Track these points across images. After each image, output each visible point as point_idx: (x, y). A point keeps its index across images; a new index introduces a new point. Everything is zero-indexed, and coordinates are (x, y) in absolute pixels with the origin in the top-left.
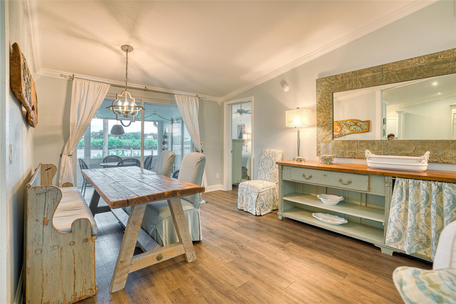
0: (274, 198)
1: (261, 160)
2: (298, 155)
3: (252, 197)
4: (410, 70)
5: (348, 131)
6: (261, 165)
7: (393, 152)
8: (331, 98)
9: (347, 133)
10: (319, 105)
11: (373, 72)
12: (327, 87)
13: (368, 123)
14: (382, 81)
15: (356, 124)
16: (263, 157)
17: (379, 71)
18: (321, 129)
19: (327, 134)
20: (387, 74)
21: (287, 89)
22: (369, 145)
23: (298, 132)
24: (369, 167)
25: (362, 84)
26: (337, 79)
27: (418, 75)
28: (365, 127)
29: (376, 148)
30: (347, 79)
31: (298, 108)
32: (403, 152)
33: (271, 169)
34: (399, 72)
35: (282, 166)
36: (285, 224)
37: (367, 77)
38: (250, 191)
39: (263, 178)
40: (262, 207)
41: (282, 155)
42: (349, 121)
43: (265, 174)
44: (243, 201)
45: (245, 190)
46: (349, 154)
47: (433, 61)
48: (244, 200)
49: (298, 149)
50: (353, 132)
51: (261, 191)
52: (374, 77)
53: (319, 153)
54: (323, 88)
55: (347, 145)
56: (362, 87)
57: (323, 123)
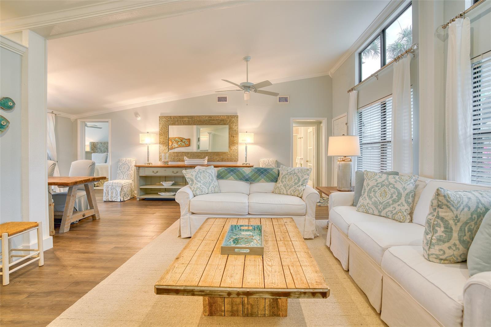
0: (131, 189)
1: (119, 167)
2: (148, 161)
3: (116, 190)
4: (202, 121)
5: (176, 146)
6: (120, 169)
7: (196, 157)
8: (167, 128)
9: (176, 147)
10: (160, 131)
11: (188, 118)
12: (165, 122)
13: (189, 140)
14: (192, 124)
15: (182, 141)
16: (121, 164)
17: (191, 119)
18: (161, 146)
19: (165, 148)
20: (194, 120)
21: (139, 119)
22: (186, 154)
23: (148, 147)
24: (186, 165)
25: (184, 123)
26: (171, 118)
27: (205, 123)
28: (187, 143)
29: (189, 156)
30: (176, 120)
31: (148, 133)
32: (200, 157)
33: (128, 171)
34: (199, 121)
35: (139, 167)
36: (142, 202)
37: (186, 120)
38: (115, 187)
39: (121, 178)
40: (125, 195)
41: (136, 162)
42: (177, 139)
43: (123, 175)
44: (108, 195)
45: (110, 187)
46: (177, 159)
47: (210, 119)
48: (110, 193)
49: (148, 158)
50: (180, 146)
51: (123, 185)
52: (189, 121)
53: (160, 159)
54: (163, 122)
55: (176, 154)
56: (183, 125)
57: (163, 142)
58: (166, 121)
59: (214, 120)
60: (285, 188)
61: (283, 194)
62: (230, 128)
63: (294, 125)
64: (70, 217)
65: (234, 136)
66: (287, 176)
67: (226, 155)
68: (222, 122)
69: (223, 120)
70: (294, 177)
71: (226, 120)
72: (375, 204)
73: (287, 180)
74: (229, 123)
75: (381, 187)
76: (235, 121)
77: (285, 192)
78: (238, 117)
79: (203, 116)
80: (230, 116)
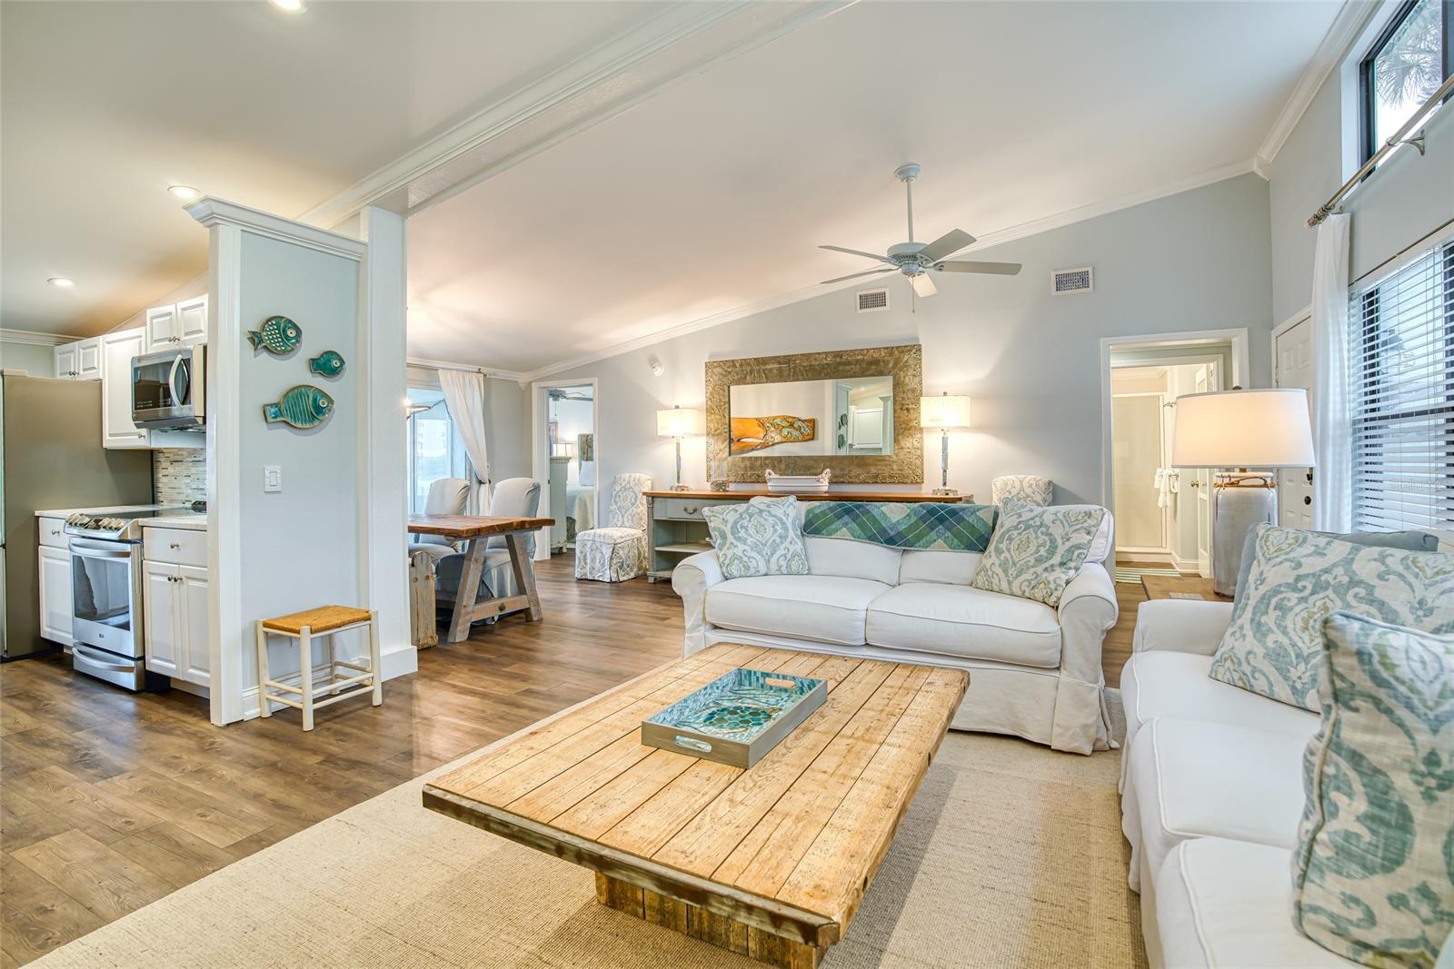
0: (639, 554)
1: (614, 494)
2: (678, 482)
3: (602, 553)
4: (817, 368)
5: (778, 438)
6: (615, 501)
7: (802, 472)
8: (727, 394)
9: (776, 441)
10: (709, 402)
11: (779, 363)
12: (721, 377)
13: (812, 423)
14: (789, 378)
15: (792, 425)
16: (618, 488)
17: (786, 363)
18: (712, 440)
19: (723, 447)
20: (794, 368)
21: (659, 372)
22: (776, 462)
23: (678, 445)
24: (770, 492)
25: (767, 377)
26: (735, 366)
27: (826, 375)
28: (807, 431)
29: (783, 467)
30: (748, 369)
31: (677, 407)
33: (634, 506)
35: (653, 497)
36: (659, 586)
37: (771, 369)
38: (598, 545)
39: (619, 524)
40: (621, 567)
41: (652, 483)
42: (779, 420)
43: (623, 516)
44: (586, 563)
45: (589, 544)
46: (751, 476)
47: (838, 360)
48: (588, 561)
49: (678, 473)
50: (786, 440)
51: (618, 541)
52: (780, 370)
53: (709, 476)
54: (716, 378)
55: (748, 463)
56: (766, 382)
57: (716, 431)
58: (722, 374)
59: (849, 363)
60: (1005, 572)
61: (1001, 592)
62: (897, 385)
63: (1114, 362)
64: (470, 609)
65: (910, 406)
66: (1016, 532)
67: (886, 466)
68: (873, 367)
69: (875, 362)
70: (1037, 537)
71: (884, 361)
72: (1277, 657)
73: (1014, 545)
74: (893, 368)
75: (1313, 593)
76: (910, 362)
77: (1004, 586)
78: (920, 350)
79: (819, 354)
80: (898, 347)
